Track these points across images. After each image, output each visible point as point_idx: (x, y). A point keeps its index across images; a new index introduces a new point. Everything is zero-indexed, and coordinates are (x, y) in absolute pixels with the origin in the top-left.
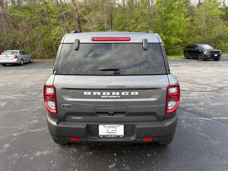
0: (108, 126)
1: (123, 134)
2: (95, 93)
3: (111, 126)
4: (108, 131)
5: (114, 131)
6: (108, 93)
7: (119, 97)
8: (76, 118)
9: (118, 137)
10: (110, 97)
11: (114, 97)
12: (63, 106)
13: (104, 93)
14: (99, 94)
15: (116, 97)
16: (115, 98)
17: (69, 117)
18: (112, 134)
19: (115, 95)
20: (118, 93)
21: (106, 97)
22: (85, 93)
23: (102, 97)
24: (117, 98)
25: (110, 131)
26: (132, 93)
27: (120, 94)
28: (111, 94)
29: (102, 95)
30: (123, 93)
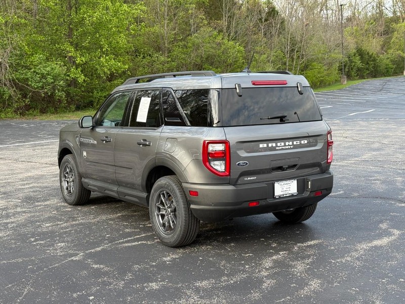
0: (282, 184)
1: (296, 191)
2: (270, 145)
3: (286, 183)
4: (283, 190)
5: (288, 189)
6: (283, 144)
7: (292, 147)
8: (249, 179)
9: (292, 195)
10: (284, 148)
11: (288, 147)
12: (239, 164)
13: (279, 144)
14: (274, 145)
15: (289, 147)
16: (288, 149)
17: (241, 178)
18: (287, 192)
19: (289, 145)
20: (291, 143)
21: (281, 148)
22: (261, 146)
23: (277, 148)
24: (291, 149)
25: (285, 189)
26: (302, 142)
27: (293, 143)
28: (285, 144)
29: (277, 146)
30: (295, 143)
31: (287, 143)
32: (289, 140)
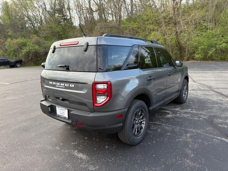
0: (60, 108)
1: (67, 117)
7: (64, 87)
10: (60, 86)
14: (55, 83)
16: (62, 88)
18: (62, 115)
19: (62, 86)
20: (63, 85)
22: (50, 83)
23: (56, 86)
25: (61, 113)
26: (71, 85)
27: (64, 85)
28: (60, 84)
29: (56, 85)
30: (66, 85)
31: (61, 84)
32: (63, 82)
